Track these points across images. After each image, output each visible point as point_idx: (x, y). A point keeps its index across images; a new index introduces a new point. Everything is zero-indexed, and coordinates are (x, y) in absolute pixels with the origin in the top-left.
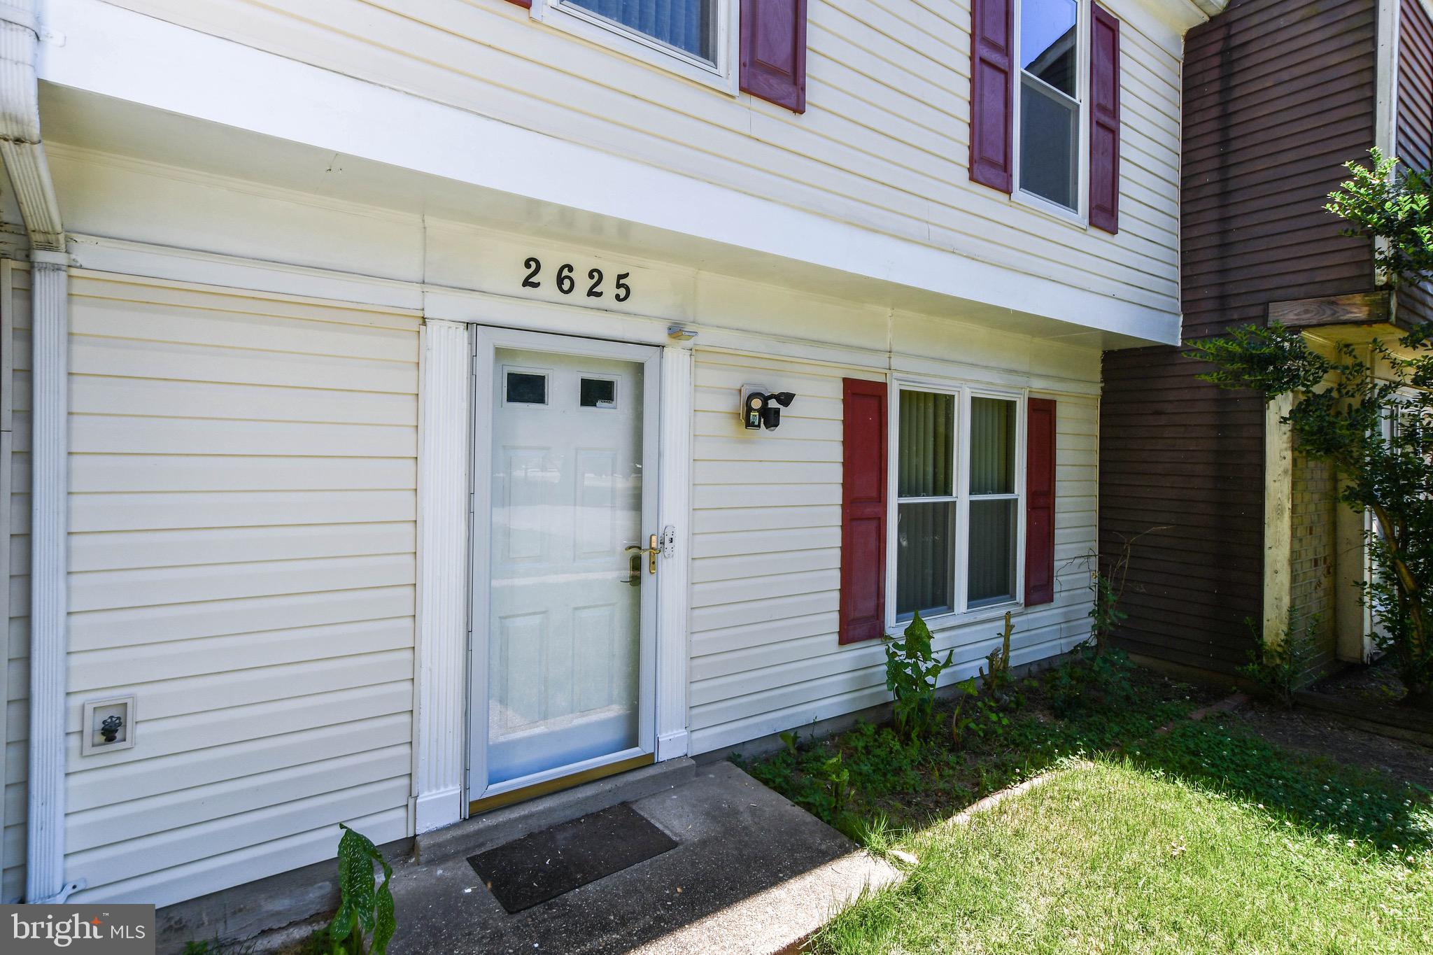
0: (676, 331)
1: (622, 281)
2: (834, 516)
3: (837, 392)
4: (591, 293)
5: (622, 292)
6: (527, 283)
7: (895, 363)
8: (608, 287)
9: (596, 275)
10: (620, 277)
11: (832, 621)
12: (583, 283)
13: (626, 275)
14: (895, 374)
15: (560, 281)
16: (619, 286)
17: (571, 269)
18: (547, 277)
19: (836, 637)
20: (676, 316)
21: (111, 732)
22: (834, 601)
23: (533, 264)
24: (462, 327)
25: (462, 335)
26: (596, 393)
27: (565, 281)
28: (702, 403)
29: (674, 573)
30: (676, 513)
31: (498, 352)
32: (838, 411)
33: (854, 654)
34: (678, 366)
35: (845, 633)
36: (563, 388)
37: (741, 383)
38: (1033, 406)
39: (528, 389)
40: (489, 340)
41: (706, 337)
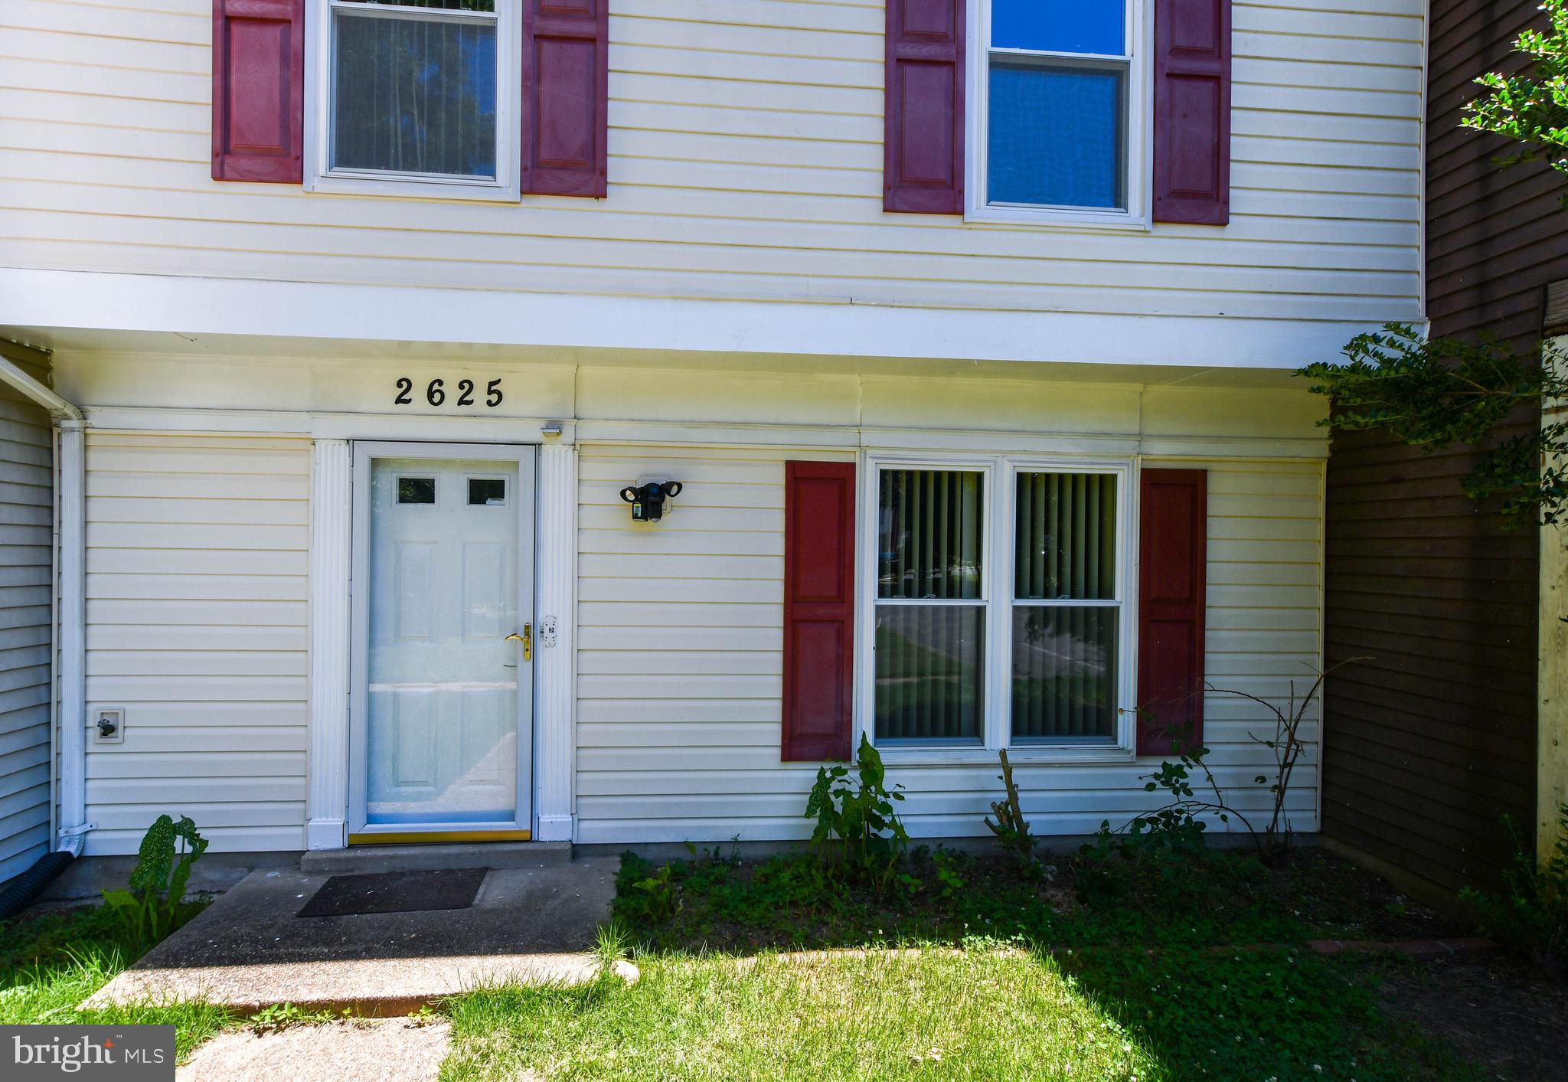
0: (554, 427)
1: (493, 388)
2: (775, 616)
3: (778, 477)
4: (461, 402)
5: (494, 398)
6: (399, 400)
7: (867, 438)
8: (479, 395)
9: (466, 385)
10: (491, 384)
11: (772, 733)
12: (453, 394)
13: (499, 381)
14: (870, 452)
15: (430, 395)
16: (490, 392)
17: (441, 383)
18: (418, 394)
19: (778, 752)
20: (554, 414)
22: (774, 710)
23: (405, 384)
24: (344, 443)
25: (344, 449)
26: (484, 491)
27: (434, 393)
28: (589, 495)
29: (555, 660)
30: (555, 605)
31: (375, 463)
32: (778, 498)
33: (804, 775)
34: (557, 459)
35: (793, 749)
36: (452, 489)
37: (638, 474)
38: (1153, 481)
39: (418, 491)
40: (364, 453)
41: (589, 432)
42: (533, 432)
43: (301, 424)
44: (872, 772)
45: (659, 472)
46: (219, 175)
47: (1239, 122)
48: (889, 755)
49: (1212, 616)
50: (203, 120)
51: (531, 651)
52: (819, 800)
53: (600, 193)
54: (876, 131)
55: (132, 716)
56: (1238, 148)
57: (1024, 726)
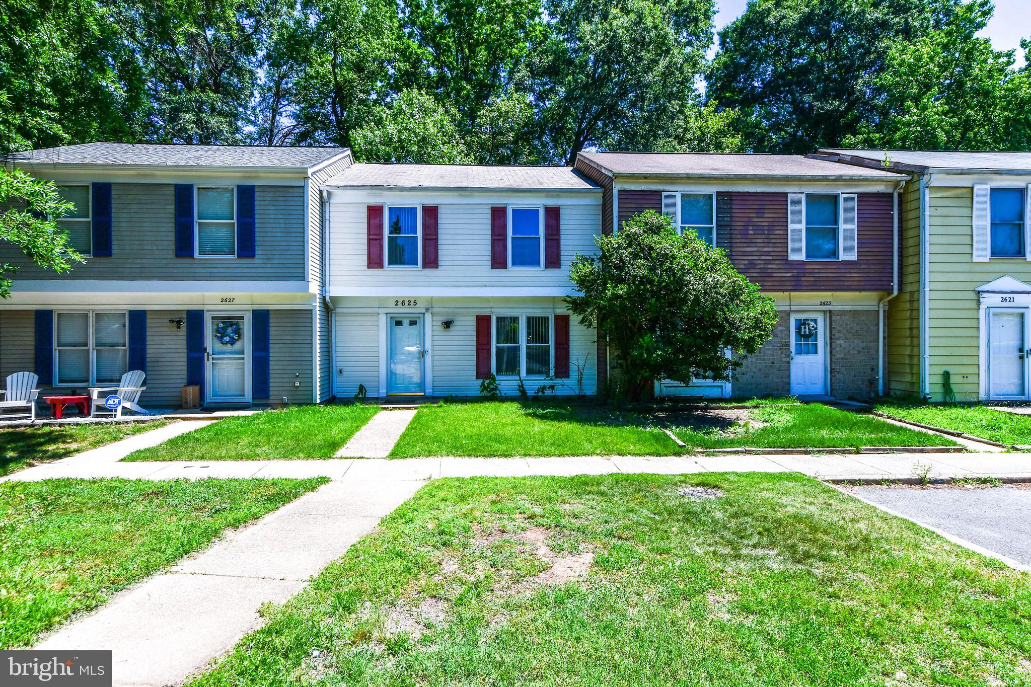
0: (427, 309)
2: (474, 348)
3: (474, 319)
4: (408, 305)
6: (396, 305)
7: (493, 310)
8: (412, 303)
9: (409, 301)
11: (474, 373)
12: (407, 303)
13: (415, 302)
14: (494, 313)
17: (404, 301)
18: (400, 303)
19: (475, 377)
20: (427, 307)
21: (341, 372)
22: (474, 368)
23: (397, 301)
25: (385, 315)
26: (413, 323)
27: (403, 303)
28: (435, 323)
29: (428, 358)
30: (428, 346)
31: (391, 318)
32: (474, 323)
33: (480, 381)
34: (428, 317)
35: (478, 376)
36: (406, 322)
37: (444, 318)
38: (557, 318)
39: (399, 323)
40: (389, 316)
41: (435, 310)
42: (423, 311)
43: (376, 310)
44: (494, 379)
45: (450, 318)
46: (369, 267)
47: (562, 248)
48: (498, 378)
49: (571, 348)
50: (366, 258)
51: (423, 356)
52: (483, 384)
53: (437, 268)
54: (489, 253)
55: (345, 369)
56: (562, 253)
57: (529, 372)
